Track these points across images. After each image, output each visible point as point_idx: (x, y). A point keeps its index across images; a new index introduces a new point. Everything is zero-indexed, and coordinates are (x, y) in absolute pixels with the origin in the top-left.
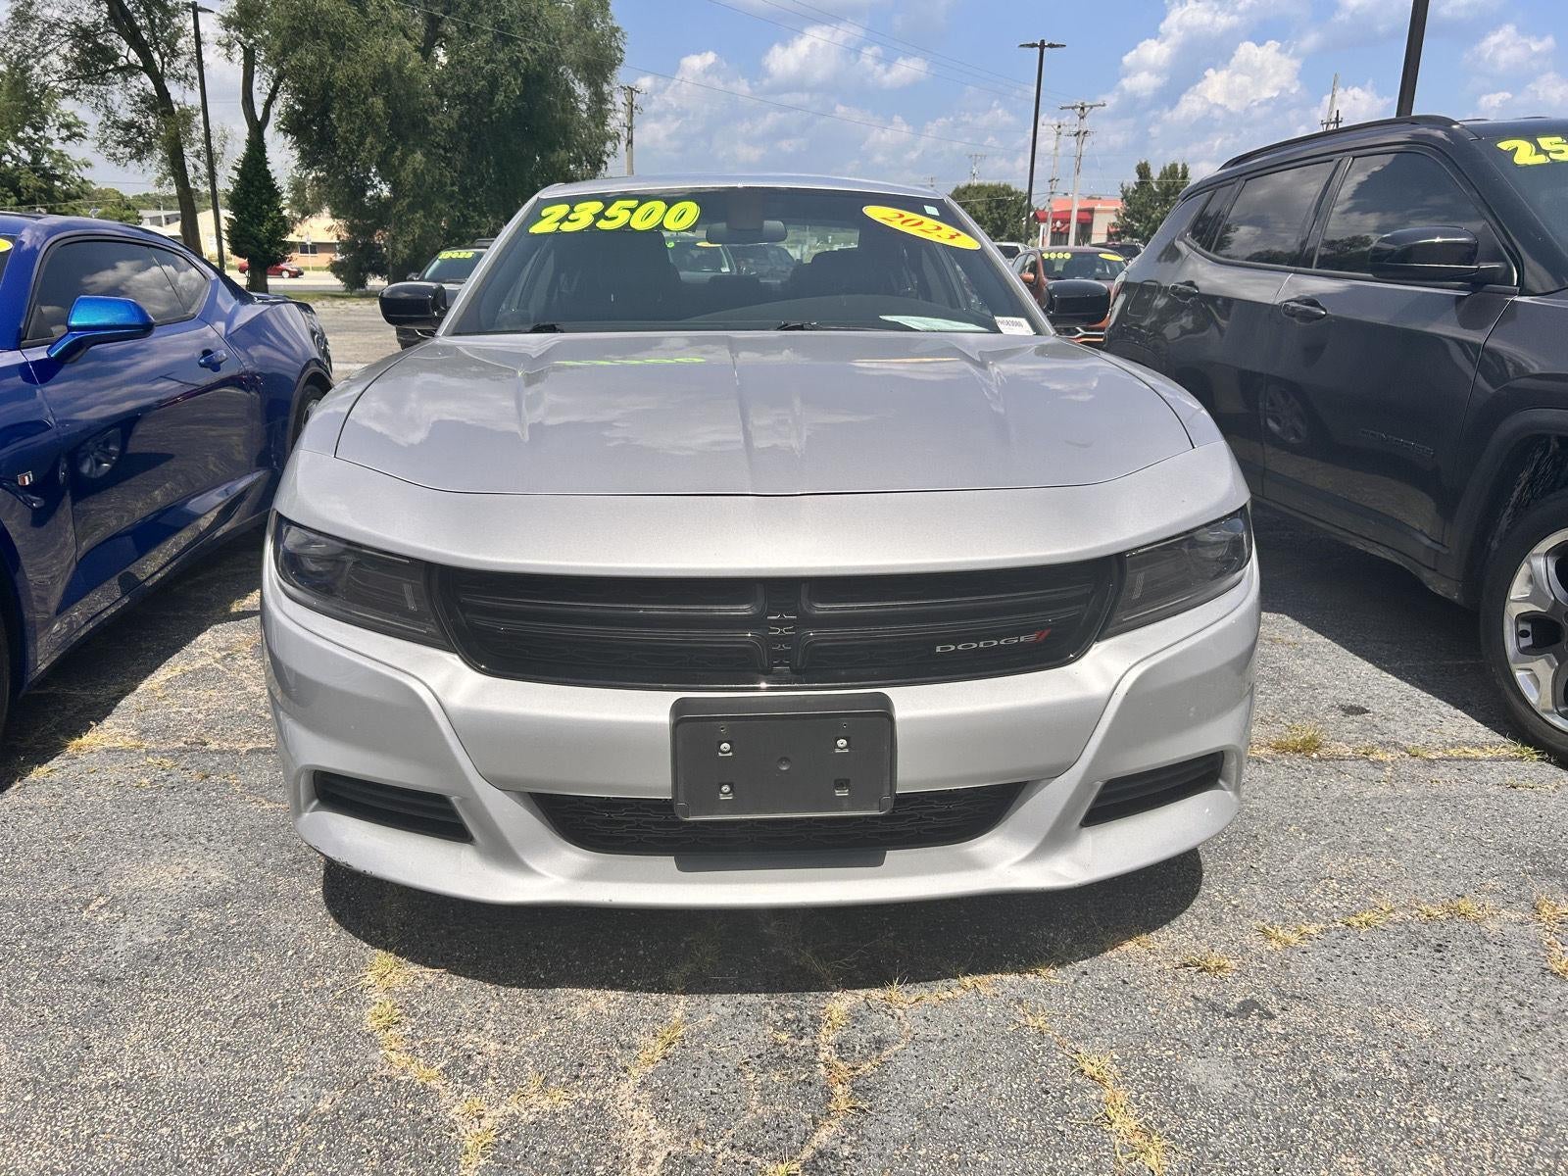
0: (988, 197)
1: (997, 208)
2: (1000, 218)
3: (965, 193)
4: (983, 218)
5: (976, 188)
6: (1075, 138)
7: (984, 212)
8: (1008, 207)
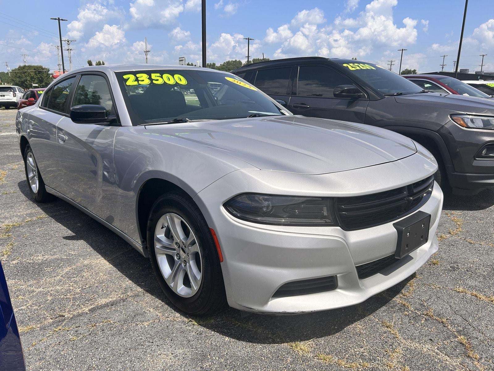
0: (35, 70)
1: (39, 74)
2: (41, 77)
3: (24, 68)
4: (34, 77)
5: (28, 66)
6: (67, 51)
7: (34, 75)
8: (43, 73)
